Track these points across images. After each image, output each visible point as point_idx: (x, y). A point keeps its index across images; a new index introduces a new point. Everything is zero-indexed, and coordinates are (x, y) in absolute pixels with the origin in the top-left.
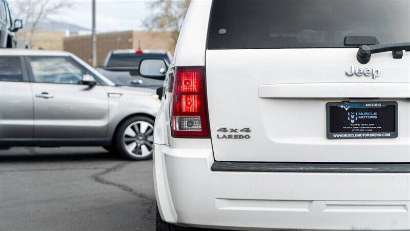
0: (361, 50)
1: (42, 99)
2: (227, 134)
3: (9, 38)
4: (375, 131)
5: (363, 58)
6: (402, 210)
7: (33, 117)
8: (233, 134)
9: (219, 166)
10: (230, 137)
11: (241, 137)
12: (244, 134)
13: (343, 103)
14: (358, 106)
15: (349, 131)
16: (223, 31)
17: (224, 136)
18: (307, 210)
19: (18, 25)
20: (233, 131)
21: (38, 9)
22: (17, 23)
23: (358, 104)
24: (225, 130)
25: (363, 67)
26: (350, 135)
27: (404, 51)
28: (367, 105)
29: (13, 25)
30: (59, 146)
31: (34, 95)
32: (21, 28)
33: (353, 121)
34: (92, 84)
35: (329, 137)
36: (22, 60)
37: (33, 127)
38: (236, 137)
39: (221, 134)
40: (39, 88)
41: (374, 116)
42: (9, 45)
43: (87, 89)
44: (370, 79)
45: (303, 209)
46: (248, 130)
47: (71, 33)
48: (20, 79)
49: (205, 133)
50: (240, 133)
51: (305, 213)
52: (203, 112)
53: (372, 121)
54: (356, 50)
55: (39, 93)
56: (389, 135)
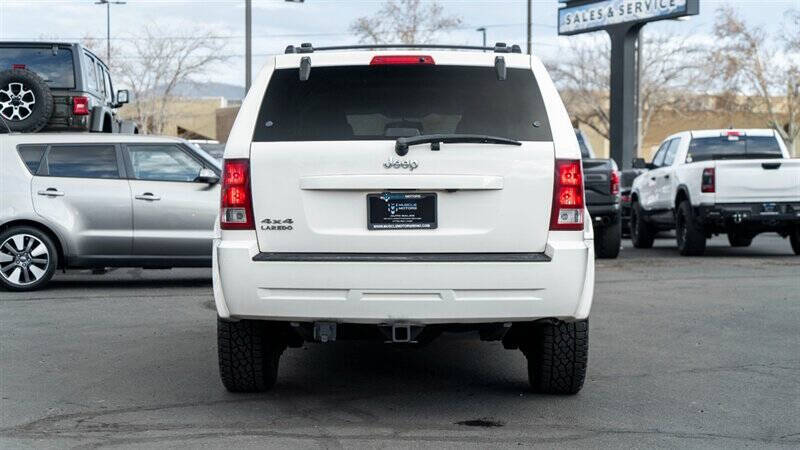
0: (398, 142)
1: (144, 201)
2: (270, 225)
3: (107, 117)
4: (415, 222)
5: (401, 150)
6: (436, 299)
7: (133, 228)
8: (277, 225)
9: (262, 257)
10: (274, 228)
11: (284, 228)
12: (287, 225)
13: (383, 194)
14: (397, 197)
15: (390, 222)
16: (269, 124)
17: (268, 228)
18: (344, 299)
19: (123, 97)
20: (276, 222)
21: (174, 64)
22: (121, 94)
23: (398, 196)
24: (268, 221)
25: (402, 159)
26: (390, 226)
27: (441, 143)
28: (407, 196)
29: (116, 99)
30: (169, 267)
31: (133, 197)
32: (127, 102)
33: (393, 212)
34: (213, 181)
35: (370, 228)
36: (118, 150)
37: (133, 240)
38: (279, 228)
39: (265, 225)
40: (140, 187)
41: (414, 207)
42: (107, 129)
43: (206, 189)
44: (408, 170)
45: (340, 297)
46: (290, 221)
47: (229, 102)
48: (115, 175)
49: (250, 225)
50: (283, 224)
51: (343, 301)
52: (247, 204)
53: (412, 212)
54: (394, 142)
55: (141, 194)
56: (428, 226)
